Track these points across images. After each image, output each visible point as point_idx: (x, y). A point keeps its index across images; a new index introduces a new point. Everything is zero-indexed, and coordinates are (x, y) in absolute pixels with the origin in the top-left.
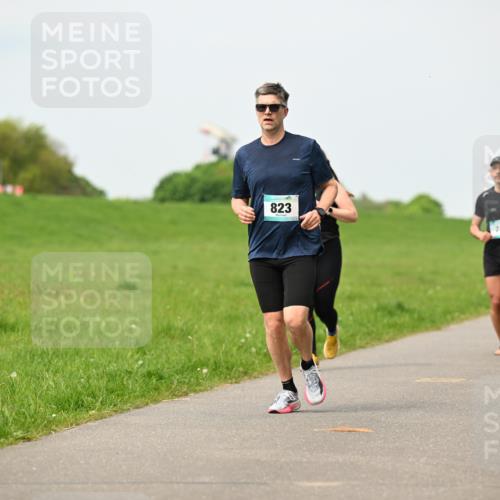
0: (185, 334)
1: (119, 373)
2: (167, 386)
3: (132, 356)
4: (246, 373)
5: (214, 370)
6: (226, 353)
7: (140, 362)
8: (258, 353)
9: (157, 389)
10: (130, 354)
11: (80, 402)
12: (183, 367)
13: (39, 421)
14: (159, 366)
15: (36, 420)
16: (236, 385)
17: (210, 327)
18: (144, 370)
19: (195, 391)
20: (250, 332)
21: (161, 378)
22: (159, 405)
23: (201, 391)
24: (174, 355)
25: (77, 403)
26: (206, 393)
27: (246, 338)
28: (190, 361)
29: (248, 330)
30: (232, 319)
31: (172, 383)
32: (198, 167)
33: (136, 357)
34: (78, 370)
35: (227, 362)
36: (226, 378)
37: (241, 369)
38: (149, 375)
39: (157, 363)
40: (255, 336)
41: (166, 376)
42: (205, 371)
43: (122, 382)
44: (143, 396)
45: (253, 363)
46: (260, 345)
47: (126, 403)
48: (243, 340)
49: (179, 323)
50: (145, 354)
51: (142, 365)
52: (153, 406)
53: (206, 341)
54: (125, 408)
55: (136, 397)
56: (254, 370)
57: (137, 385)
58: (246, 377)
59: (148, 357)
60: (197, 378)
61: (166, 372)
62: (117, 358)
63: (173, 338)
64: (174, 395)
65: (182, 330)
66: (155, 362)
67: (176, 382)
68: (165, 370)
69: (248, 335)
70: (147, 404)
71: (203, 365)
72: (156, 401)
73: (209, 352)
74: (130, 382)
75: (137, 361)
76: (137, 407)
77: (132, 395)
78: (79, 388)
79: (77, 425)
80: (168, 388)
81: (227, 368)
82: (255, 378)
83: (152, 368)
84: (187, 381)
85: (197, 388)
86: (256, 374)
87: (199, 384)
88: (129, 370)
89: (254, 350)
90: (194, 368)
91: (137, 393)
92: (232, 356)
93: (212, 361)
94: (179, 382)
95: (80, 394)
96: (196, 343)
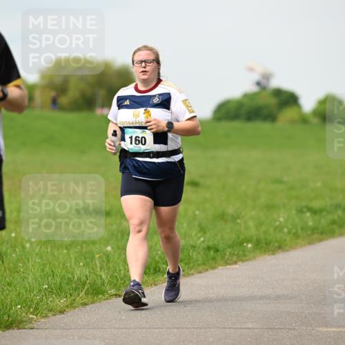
0: (234, 218)
1: (186, 247)
2: (222, 257)
3: (196, 235)
4: (280, 247)
5: (257, 245)
6: (265, 232)
7: (202, 239)
8: (289, 233)
9: (214, 259)
10: (194, 233)
11: (157, 269)
12: (233, 242)
13: (127, 282)
14: (216, 242)
15: (125, 281)
16: (273, 256)
17: (254, 213)
18: (205, 245)
19: (243, 261)
20: (283, 217)
21: (217, 251)
22: (216, 271)
23: (247, 260)
24: (226, 234)
25: (155, 269)
26: (250, 262)
27: (280, 222)
28: (239, 238)
29: (281, 215)
30: (270, 207)
31: (225, 254)
32: (246, 96)
33: (199, 235)
34: (156, 245)
35: (266, 239)
36: (265, 251)
37: (276, 244)
38: (209, 248)
39: (215, 239)
40: (286, 220)
41: (221, 249)
42: (250, 245)
43: (189, 254)
44: (204, 264)
45: (285, 240)
46: (290, 227)
47: (191, 269)
48: (278, 223)
49: (230, 210)
50: (205, 233)
51: (204, 241)
52: (211, 271)
53: (251, 224)
54: (191, 272)
55: (199, 265)
56: (286, 245)
57: (199, 256)
58: (280, 251)
59: (208, 235)
60: (244, 251)
61: (221, 247)
62: (185, 236)
63: (226, 221)
64: (227, 264)
65: (233, 215)
66: (212, 239)
67: (228, 253)
68: (220, 245)
69: (282, 219)
70: (207, 270)
71: (248, 241)
72: (213, 268)
73: (253, 231)
74: (195, 254)
75: (199, 238)
76: (200, 272)
77: (196, 263)
78: (157, 258)
79: (155, 285)
80: (223, 258)
81: (266, 244)
82: (287, 251)
83: (210, 244)
84: (236, 253)
85: (244, 258)
86: (287, 248)
87: (245, 256)
88: (194, 245)
89: (286, 230)
90: (241, 243)
91: (199, 262)
92: (270, 234)
93: (255, 239)
94: (231, 254)
95: (158, 262)
96: (243, 225)
